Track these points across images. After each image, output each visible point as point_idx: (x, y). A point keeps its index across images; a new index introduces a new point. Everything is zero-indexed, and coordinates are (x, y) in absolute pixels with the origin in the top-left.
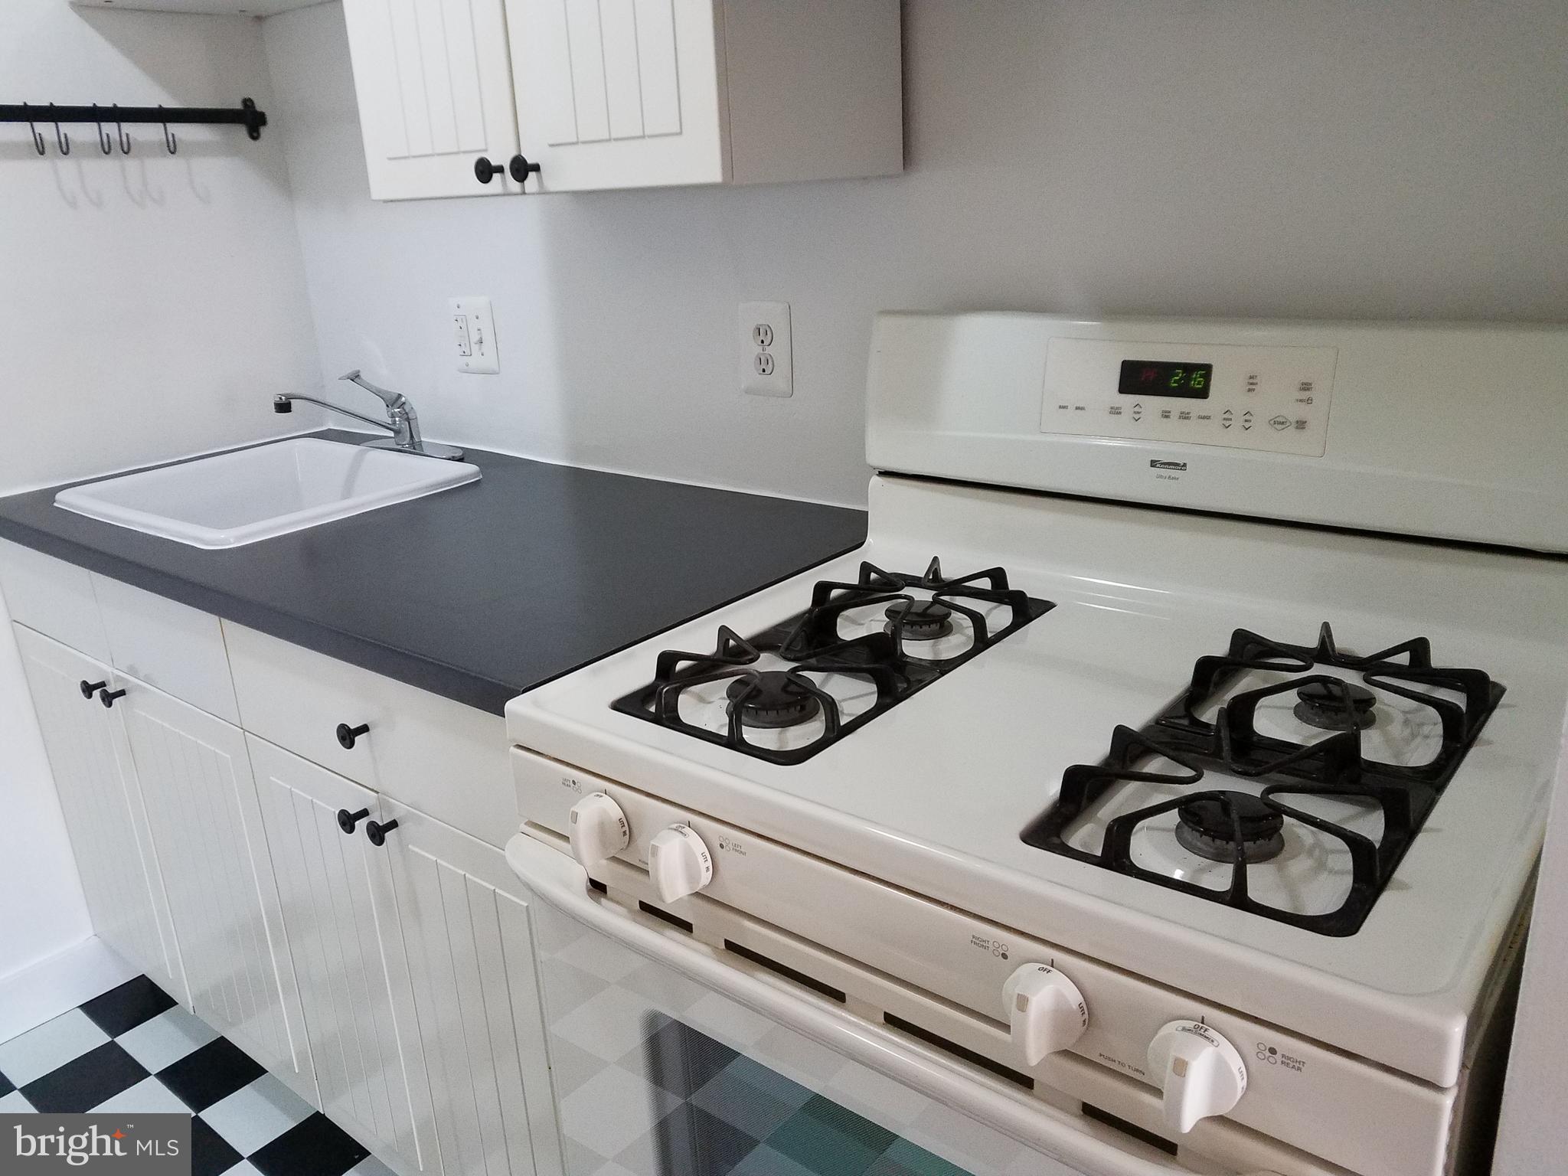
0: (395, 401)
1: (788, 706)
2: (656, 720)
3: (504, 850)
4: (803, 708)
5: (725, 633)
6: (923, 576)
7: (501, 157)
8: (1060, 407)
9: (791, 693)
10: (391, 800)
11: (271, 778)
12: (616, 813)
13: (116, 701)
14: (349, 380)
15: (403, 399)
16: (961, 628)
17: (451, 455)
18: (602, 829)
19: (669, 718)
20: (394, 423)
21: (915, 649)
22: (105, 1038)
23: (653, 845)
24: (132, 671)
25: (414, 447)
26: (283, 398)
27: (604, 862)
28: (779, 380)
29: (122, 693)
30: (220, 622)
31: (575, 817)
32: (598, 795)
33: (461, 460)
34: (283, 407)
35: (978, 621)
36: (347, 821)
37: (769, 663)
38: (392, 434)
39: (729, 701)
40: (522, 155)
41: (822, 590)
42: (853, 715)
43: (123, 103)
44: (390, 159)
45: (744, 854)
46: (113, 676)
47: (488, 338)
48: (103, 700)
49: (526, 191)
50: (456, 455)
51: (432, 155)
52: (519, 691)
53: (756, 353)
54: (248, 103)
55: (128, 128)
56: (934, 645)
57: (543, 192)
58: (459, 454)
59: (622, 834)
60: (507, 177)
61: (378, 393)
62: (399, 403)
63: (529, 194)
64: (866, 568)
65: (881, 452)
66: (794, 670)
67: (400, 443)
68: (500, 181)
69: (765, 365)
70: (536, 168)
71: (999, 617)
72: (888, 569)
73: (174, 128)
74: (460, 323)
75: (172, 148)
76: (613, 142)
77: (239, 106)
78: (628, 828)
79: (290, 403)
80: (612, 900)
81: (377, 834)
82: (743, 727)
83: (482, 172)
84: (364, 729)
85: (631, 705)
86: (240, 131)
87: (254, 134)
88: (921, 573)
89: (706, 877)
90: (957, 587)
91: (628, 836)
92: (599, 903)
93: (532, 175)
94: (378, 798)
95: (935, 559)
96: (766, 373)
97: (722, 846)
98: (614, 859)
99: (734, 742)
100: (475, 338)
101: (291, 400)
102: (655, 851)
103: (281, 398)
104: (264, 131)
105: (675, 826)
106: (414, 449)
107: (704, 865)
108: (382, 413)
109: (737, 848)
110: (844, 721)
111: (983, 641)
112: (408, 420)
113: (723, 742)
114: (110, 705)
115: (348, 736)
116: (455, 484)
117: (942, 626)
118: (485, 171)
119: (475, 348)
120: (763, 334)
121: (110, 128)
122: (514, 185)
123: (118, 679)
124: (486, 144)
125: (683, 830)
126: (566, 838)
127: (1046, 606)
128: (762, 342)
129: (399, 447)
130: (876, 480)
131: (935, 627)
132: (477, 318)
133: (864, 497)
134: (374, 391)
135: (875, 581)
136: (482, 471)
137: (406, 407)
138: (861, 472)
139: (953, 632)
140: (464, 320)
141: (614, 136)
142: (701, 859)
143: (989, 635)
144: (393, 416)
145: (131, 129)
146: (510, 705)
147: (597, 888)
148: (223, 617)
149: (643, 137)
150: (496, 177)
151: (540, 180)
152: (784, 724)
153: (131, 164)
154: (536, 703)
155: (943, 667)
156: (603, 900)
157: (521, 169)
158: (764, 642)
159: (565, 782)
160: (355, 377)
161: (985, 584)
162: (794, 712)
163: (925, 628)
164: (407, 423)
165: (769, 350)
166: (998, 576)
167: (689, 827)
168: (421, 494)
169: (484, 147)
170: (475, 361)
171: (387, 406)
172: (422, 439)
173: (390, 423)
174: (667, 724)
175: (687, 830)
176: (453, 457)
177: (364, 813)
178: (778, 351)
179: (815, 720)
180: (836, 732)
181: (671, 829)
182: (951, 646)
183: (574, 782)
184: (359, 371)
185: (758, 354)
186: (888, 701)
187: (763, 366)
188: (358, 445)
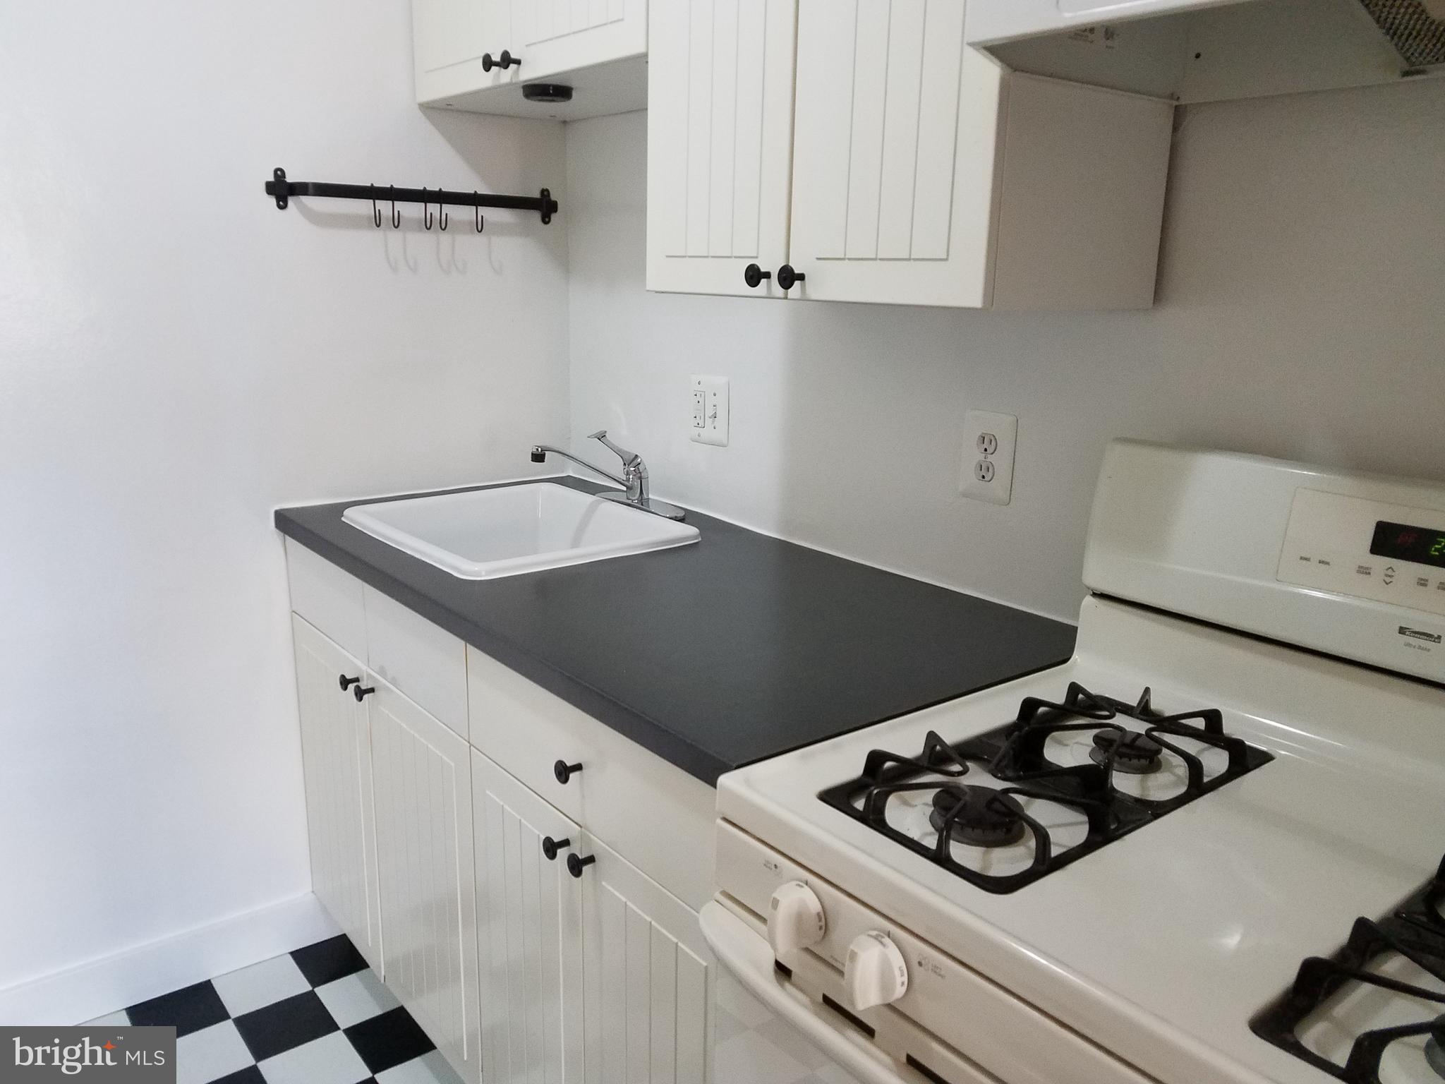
0: (632, 462)
1: (994, 827)
2: (861, 817)
3: (698, 912)
4: (1009, 831)
5: (932, 738)
6: (1135, 705)
7: (771, 265)
8: (1301, 558)
9: (997, 812)
10: (592, 836)
11: (488, 792)
12: (814, 906)
13: (366, 696)
14: (596, 439)
15: (640, 460)
16: (1170, 768)
17: (673, 515)
18: (799, 919)
19: (874, 819)
20: (628, 480)
21: (1124, 783)
22: (308, 987)
23: (852, 951)
24: (382, 672)
25: (643, 504)
26: (540, 449)
27: (795, 950)
28: (998, 487)
29: (372, 690)
30: (466, 646)
31: (775, 903)
32: (799, 885)
33: (682, 520)
34: (538, 457)
35: (1194, 766)
36: (551, 848)
37: (978, 778)
38: (625, 489)
39: (933, 809)
40: (790, 264)
41: (1029, 706)
42: (1064, 846)
43: (447, 188)
44: (667, 256)
45: (942, 977)
46: (368, 675)
47: (722, 414)
48: (356, 694)
49: (789, 297)
50: (678, 515)
51: (707, 257)
52: (732, 766)
53: (978, 460)
54: (545, 193)
55: (447, 208)
56: (1142, 780)
57: (804, 299)
58: (681, 514)
59: (818, 928)
60: (773, 283)
61: (619, 452)
62: (635, 462)
63: (790, 299)
64: (1074, 689)
65: (1097, 574)
66: (1007, 791)
67: (630, 497)
68: (765, 285)
69: (985, 472)
70: (801, 277)
71: (1215, 761)
72: (1093, 690)
73: (483, 211)
74: (698, 398)
75: (479, 227)
76: (879, 261)
77: (537, 195)
78: (825, 922)
79: (544, 454)
80: (794, 985)
81: (576, 865)
82: (951, 842)
83: (752, 277)
84: (578, 767)
85: (837, 797)
86: (535, 216)
87: (546, 219)
88: (1133, 701)
89: (900, 991)
90: (1173, 724)
91: (823, 931)
92: (782, 986)
93: (797, 283)
94: (581, 832)
95: (1147, 690)
96: (985, 479)
97: (920, 964)
98: (807, 950)
99: (940, 858)
100: (710, 412)
101: (546, 452)
102: (853, 956)
103: (537, 449)
104: (554, 216)
105: (874, 933)
106: (642, 505)
107: (900, 980)
108: (617, 468)
109: (936, 970)
110: (1055, 851)
111: (1198, 787)
112: (640, 478)
113: (930, 855)
114: (360, 699)
115: (564, 772)
116: (678, 543)
117: (1151, 761)
118: (754, 276)
119: (708, 421)
120: (987, 442)
121: (433, 208)
122: (778, 290)
123: (370, 676)
124: (758, 253)
125: (883, 940)
126: (763, 919)
127: (1265, 758)
128: (986, 450)
129: (630, 502)
130: (1089, 600)
131: (1144, 762)
132: (715, 395)
133: (1076, 615)
134: (615, 450)
135: (1082, 701)
136: (701, 534)
137: (641, 467)
138: (1076, 590)
139: (1162, 770)
140: (703, 395)
141: (879, 257)
142: (897, 973)
143: (1206, 780)
144: (628, 474)
145: (450, 210)
146: (724, 779)
147: (782, 971)
148: (470, 643)
149: (909, 259)
150: (763, 281)
151: (803, 288)
152: (990, 844)
153: (445, 238)
154: (748, 782)
155: (1158, 810)
156: (787, 985)
157: (788, 277)
158: (972, 750)
159: (767, 864)
160: (601, 437)
161: (1199, 723)
162: (1000, 834)
163: (1135, 762)
164: (639, 481)
165: (990, 458)
166: (1213, 718)
167: (889, 937)
168: (649, 549)
169: (755, 255)
170: (707, 433)
171: (625, 464)
172: (650, 496)
173: (625, 479)
174: (873, 825)
175: (887, 940)
176: (676, 517)
177: (566, 843)
178: (1001, 461)
179: (1019, 845)
180: (1046, 864)
181: (869, 935)
182: (1164, 785)
183: (776, 866)
184: (606, 432)
185: (980, 461)
186: (1099, 839)
187: (983, 472)
188: (594, 495)
